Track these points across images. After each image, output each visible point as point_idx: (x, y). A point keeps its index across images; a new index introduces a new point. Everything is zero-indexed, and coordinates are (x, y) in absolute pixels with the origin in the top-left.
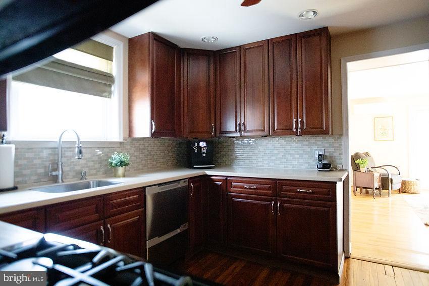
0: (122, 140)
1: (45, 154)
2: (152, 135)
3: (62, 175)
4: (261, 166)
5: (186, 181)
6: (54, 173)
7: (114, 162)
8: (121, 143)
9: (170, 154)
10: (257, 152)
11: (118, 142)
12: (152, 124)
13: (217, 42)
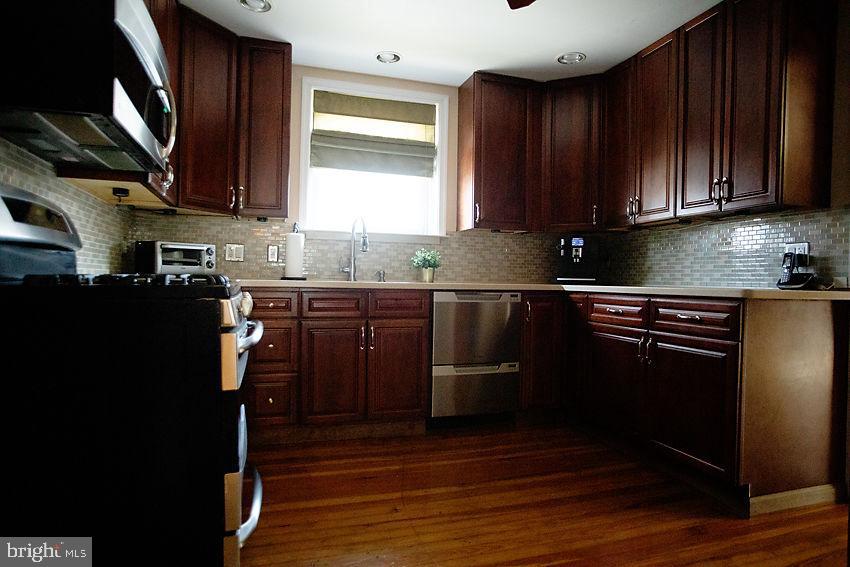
0: (443, 234)
1: (342, 246)
2: (477, 225)
3: (355, 272)
4: (688, 283)
5: (517, 296)
6: (347, 270)
7: (416, 260)
8: (441, 238)
9: (539, 261)
10: (682, 255)
11: (437, 237)
12: (475, 208)
13: (584, 62)
